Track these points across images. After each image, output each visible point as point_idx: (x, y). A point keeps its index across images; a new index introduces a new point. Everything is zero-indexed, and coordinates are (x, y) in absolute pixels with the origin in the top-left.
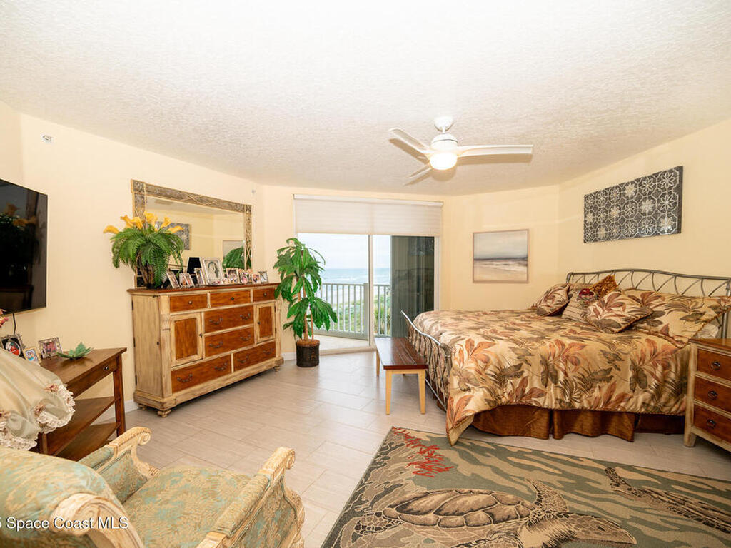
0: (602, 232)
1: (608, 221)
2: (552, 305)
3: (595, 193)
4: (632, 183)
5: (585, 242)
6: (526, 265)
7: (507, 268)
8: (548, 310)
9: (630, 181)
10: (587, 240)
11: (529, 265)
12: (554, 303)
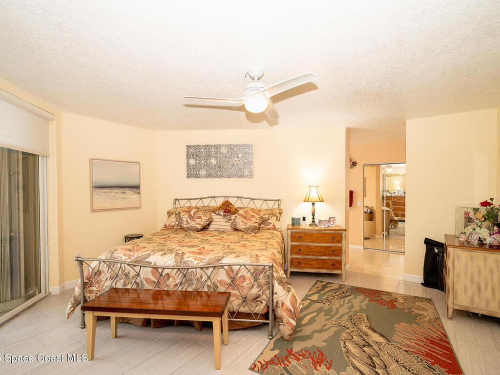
0: (203, 172)
1: (207, 165)
2: (202, 223)
3: (197, 146)
4: (226, 146)
5: (187, 177)
6: (139, 193)
7: (125, 196)
8: (199, 227)
9: (224, 144)
10: (190, 177)
11: (141, 193)
12: (203, 221)
